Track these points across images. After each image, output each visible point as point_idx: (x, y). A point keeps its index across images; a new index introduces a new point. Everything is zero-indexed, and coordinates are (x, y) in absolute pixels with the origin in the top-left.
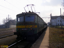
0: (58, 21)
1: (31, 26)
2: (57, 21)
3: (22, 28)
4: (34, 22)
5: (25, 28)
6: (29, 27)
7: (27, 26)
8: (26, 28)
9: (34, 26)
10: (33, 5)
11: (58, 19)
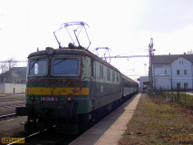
0: (178, 72)
1: (69, 90)
2: (175, 73)
3: (43, 96)
4: (80, 77)
5: (51, 96)
6: (63, 94)
7: (57, 91)
8: (55, 97)
9: (78, 89)
10: (82, 24)
11: (176, 65)
